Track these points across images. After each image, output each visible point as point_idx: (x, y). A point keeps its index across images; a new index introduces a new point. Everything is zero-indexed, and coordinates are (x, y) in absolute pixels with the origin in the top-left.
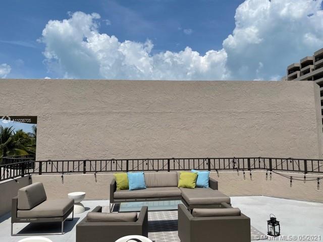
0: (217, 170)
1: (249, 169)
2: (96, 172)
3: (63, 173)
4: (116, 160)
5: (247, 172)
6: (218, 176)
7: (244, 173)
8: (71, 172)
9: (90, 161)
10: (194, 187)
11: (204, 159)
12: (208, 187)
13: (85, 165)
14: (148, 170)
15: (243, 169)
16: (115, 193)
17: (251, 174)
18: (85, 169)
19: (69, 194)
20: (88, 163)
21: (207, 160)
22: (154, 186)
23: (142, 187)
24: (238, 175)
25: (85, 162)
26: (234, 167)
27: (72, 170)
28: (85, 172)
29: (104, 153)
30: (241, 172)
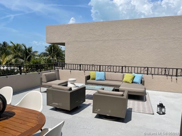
0: (152, 75)
1: (177, 76)
2: (85, 70)
3: (71, 69)
4: (95, 65)
5: (174, 78)
6: (153, 78)
7: (172, 78)
8: (74, 69)
9: (83, 65)
10: (131, 82)
11: (144, 67)
12: (140, 83)
13: (80, 67)
14: (110, 72)
15: (172, 76)
16: (88, 80)
17: (177, 79)
18: (80, 69)
19: (69, 79)
20: (82, 66)
21: (147, 68)
22: (109, 79)
23: (102, 79)
24: (167, 79)
25: (80, 65)
26: (165, 74)
27: (75, 69)
28: (80, 70)
29: (94, 62)
30: (169, 77)
